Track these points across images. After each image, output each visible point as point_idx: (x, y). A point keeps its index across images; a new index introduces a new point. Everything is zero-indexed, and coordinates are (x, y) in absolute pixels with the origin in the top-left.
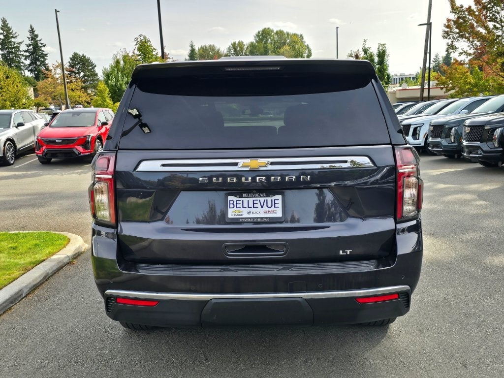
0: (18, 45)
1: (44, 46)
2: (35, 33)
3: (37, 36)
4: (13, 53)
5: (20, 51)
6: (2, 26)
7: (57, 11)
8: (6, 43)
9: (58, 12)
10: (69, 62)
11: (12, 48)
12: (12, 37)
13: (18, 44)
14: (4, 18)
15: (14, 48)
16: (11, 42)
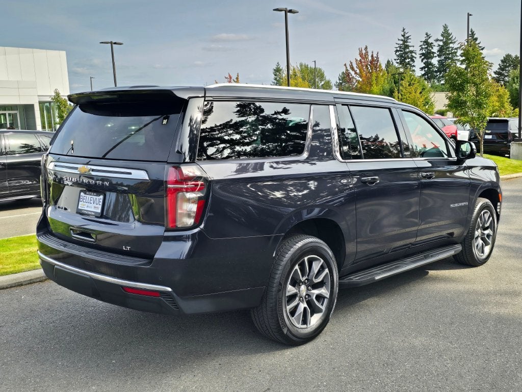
0: (456, 51)
1: (482, 49)
2: (475, 37)
3: (476, 39)
4: (449, 58)
5: (457, 56)
6: (443, 32)
7: (469, 15)
8: (444, 49)
9: (471, 15)
10: (499, 65)
11: (449, 54)
12: (451, 43)
13: (456, 49)
14: (446, 25)
15: (452, 53)
16: (449, 48)
